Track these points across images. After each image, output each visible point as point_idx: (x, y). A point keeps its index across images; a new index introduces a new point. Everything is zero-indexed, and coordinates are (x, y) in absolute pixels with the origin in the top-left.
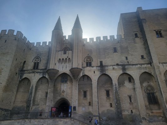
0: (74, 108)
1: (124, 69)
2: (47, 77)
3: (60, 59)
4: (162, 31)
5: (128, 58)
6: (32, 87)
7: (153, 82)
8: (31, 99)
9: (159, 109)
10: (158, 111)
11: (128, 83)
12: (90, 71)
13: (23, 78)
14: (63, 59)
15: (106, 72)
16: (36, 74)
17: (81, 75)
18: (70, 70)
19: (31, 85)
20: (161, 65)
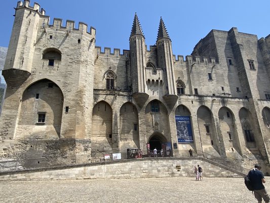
0: (174, 145)
1: (223, 102)
2: (134, 102)
3: (149, 80)
4: (254, 62)
5: (225, 89)
6: (116, 115)
7: (249, 119)
8: (117, 132)
9: (255, 147)
10: (254, 149)
11: (227, 118)
12: (187, 100)
13: (99, 100)
14: (153, 80)
15: (206, 103)
16: (118, 96)
17: (177, 104)
18: (163, 97)
19: (114, 113)
20: (259, 102)
